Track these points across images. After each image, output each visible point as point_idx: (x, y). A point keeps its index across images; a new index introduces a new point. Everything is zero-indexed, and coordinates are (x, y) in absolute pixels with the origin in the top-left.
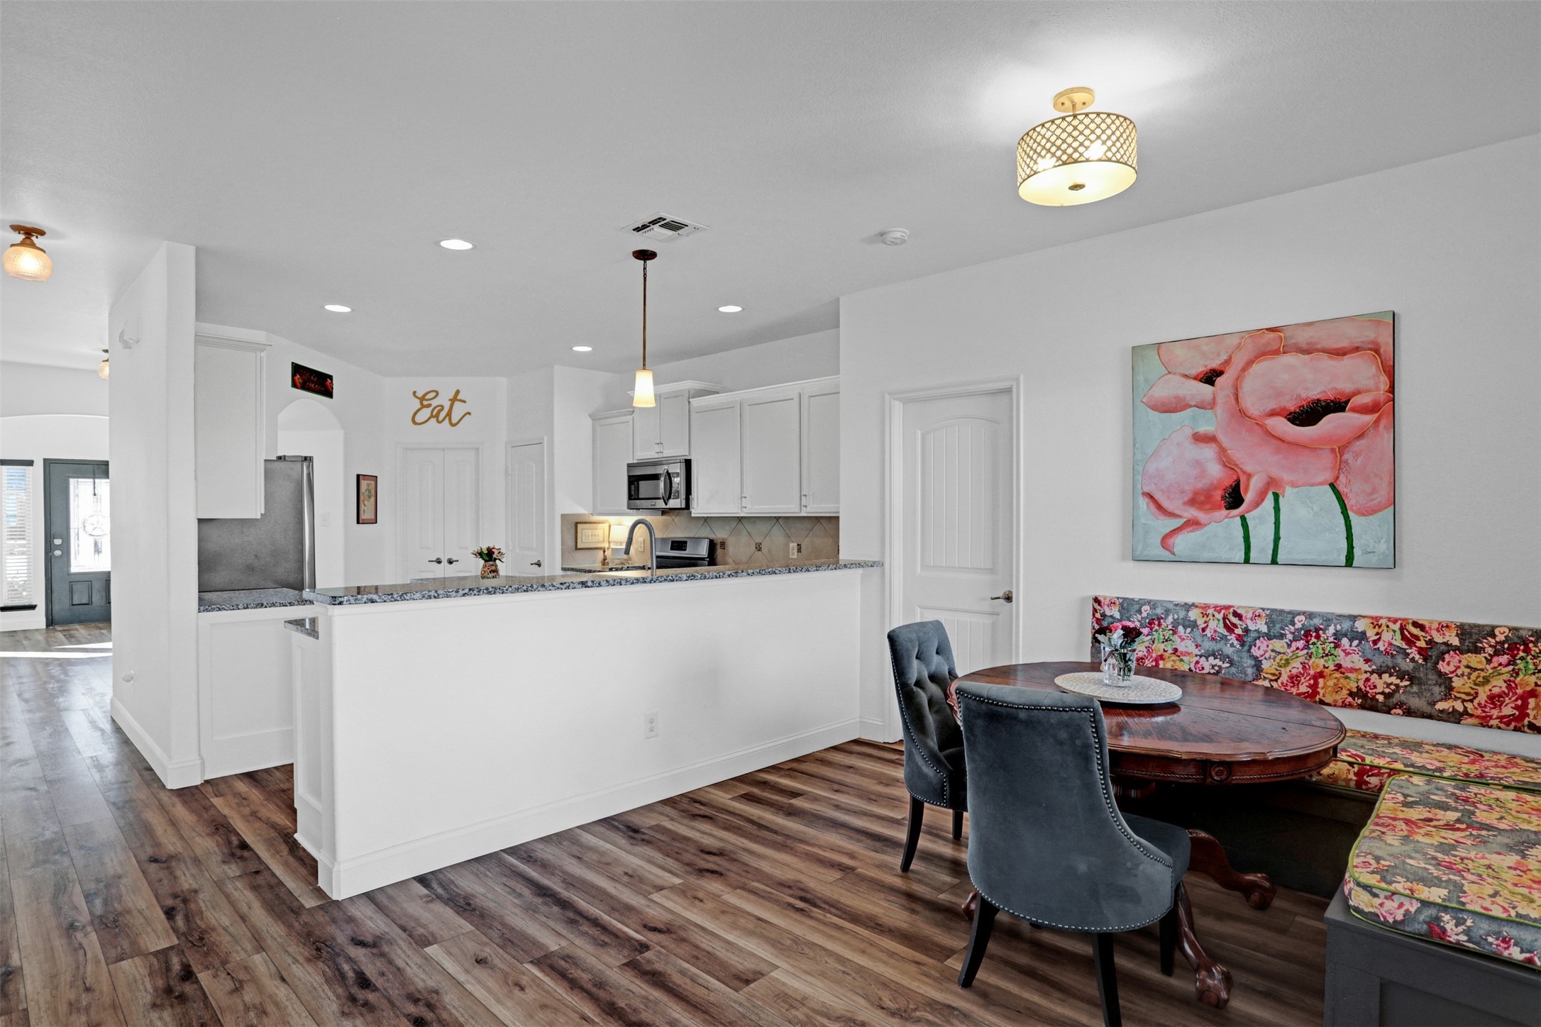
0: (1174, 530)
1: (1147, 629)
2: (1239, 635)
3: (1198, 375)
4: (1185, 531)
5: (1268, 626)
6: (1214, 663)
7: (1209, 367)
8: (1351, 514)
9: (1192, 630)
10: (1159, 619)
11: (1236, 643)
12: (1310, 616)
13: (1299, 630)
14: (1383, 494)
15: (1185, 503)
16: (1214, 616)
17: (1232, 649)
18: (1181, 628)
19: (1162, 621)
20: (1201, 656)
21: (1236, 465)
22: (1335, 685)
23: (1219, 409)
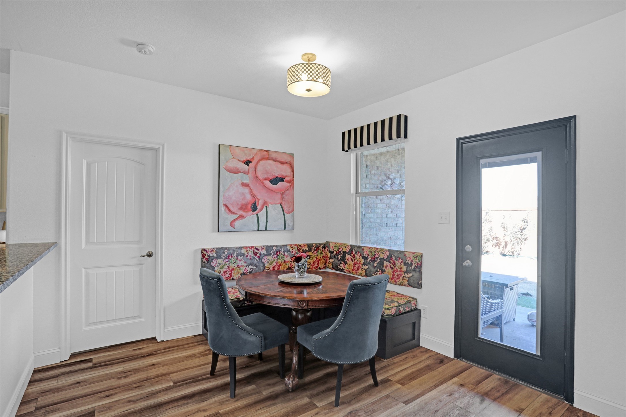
0: (235, 219)
1: (227, 259)
2: (258, 256)
3: (243, 161)
4: (238, 219)
5: (267, 252)
6: (251, 268)
7: (247, 159)
8: (285, 213)
9: (243, 257)
10: (232, 254)
11: (257, 259)
12: (277, 246)
13: (275, 252)
14: (291, 209)
15: (238, 209)
16: (250, 250)
17: (257, 261)
18: (239, 257)
19: (232, 255)
20: (247, 266)
21: (255, 196)
22: (284, 267)
23: (250, 174)
